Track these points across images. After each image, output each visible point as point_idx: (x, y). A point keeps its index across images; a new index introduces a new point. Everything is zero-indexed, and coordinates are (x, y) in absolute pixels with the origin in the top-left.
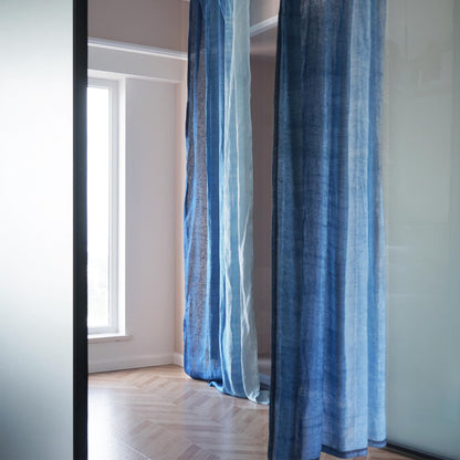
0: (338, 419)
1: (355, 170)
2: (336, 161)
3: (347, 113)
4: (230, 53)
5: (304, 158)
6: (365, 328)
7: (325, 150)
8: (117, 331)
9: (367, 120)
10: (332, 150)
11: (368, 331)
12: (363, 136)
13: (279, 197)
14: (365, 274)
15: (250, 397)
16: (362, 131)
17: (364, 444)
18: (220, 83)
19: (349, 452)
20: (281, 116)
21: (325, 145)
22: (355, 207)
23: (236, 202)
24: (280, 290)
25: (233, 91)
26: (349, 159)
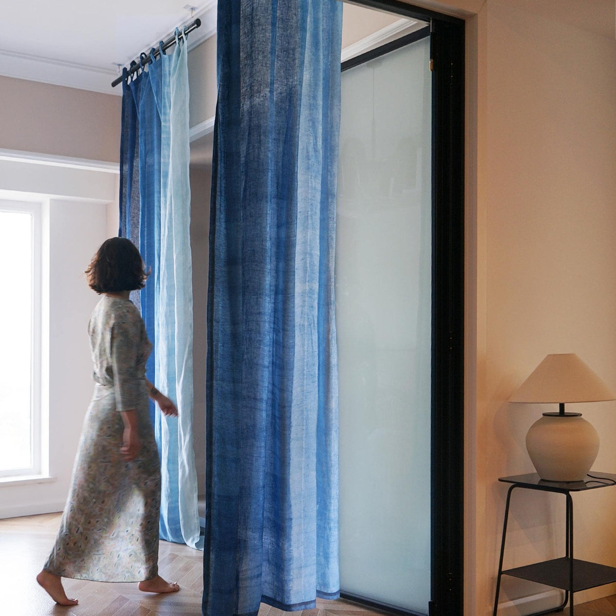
0: (283, 570)
1: (303, 306)
2: (280, 297)
3: (294, 245)
4: (167, 164)
5: (244, 295)
6: (314, 474)
7: (267, 287)
8: (40, 473)
9: (317, 252)
10: (277, 286)
11: (318, 476)
12: (312, 270)
13: (215, 337)
14: (313, 416)
15: (189, 543)
16: (312, 265)
17: (312, 596)
18: (156, 204)
19: (295, 605)
20: (217, 253)
21: (268, 280)
22: (303, 345)
23: (173, 336)
24: (216, 435)
25: (171, 214)
26: (296, 294)
